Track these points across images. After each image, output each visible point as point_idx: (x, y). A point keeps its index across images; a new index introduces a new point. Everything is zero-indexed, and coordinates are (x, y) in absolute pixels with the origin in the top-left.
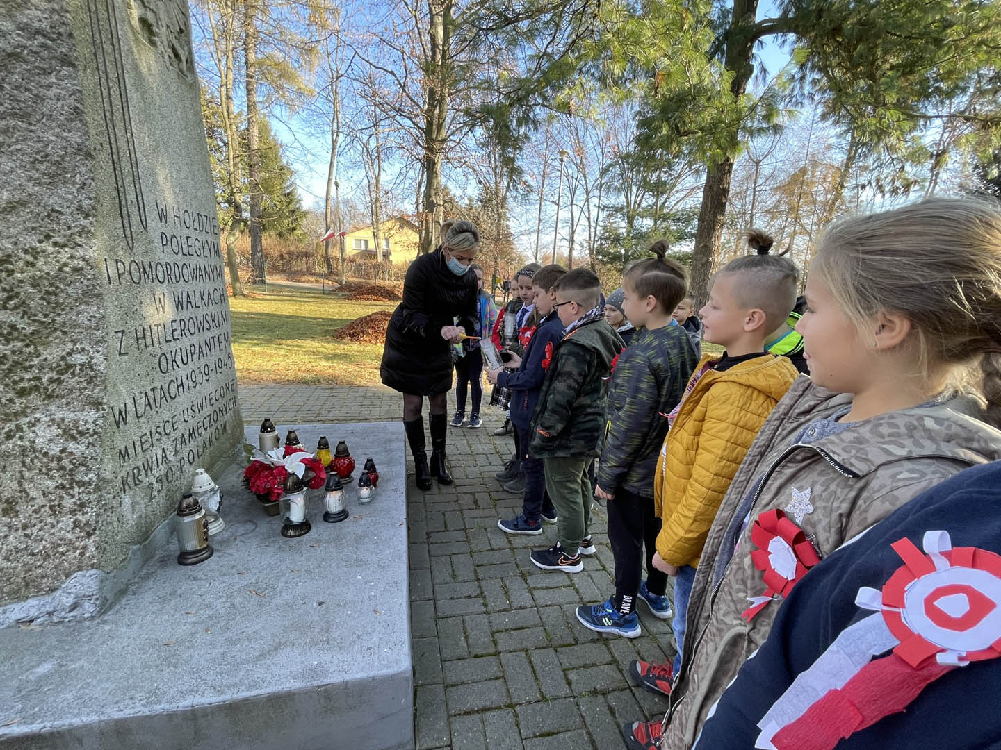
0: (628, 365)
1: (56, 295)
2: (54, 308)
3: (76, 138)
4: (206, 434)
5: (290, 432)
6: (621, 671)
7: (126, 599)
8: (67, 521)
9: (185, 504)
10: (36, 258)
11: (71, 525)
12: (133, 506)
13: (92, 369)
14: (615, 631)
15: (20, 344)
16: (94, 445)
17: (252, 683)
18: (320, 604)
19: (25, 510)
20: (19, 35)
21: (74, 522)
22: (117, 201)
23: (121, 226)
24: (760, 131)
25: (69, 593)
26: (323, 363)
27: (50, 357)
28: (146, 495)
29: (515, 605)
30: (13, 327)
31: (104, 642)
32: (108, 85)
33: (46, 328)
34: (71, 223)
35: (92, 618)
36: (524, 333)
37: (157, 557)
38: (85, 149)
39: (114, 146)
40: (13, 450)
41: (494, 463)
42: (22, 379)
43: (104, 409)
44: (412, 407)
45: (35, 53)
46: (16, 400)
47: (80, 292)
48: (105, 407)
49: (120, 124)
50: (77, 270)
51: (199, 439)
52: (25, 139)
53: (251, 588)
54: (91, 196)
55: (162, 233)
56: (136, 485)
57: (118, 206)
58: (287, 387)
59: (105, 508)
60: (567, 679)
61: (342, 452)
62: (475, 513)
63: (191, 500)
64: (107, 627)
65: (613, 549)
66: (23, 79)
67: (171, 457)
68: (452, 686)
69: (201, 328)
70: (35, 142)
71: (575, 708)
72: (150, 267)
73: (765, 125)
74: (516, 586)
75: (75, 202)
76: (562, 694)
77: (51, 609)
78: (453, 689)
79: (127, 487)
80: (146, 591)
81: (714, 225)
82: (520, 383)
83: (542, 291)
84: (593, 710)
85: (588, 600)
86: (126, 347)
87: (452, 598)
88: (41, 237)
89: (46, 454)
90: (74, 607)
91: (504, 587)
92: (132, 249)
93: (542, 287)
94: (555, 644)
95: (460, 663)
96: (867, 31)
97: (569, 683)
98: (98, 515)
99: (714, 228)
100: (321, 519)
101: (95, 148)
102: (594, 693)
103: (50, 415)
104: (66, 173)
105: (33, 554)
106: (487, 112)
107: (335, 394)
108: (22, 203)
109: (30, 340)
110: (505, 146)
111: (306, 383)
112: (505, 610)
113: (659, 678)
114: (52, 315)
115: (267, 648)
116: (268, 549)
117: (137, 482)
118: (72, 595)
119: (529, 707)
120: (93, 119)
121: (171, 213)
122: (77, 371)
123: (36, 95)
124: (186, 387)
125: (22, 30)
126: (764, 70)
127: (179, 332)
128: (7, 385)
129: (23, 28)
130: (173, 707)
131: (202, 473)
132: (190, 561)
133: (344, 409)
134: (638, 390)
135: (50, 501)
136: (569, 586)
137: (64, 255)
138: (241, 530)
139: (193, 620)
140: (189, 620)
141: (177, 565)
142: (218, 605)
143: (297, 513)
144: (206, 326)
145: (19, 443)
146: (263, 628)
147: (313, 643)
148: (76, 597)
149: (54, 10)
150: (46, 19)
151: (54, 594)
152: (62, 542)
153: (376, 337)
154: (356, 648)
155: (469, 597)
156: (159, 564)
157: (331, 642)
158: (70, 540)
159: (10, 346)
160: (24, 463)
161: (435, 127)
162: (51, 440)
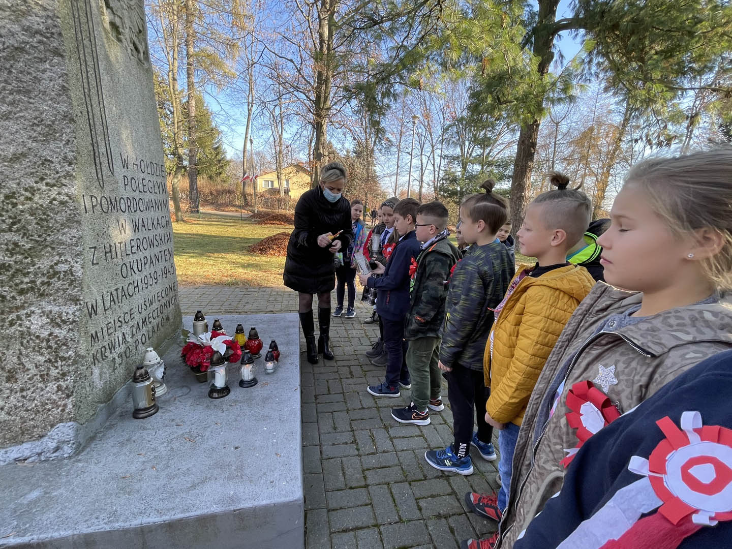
0: (462, 271)
1: (47, 221)
2: (45, 230)
3: (63, 108)
4: (155, 322)
5: (216, 321)
6: (458, 500)
7: (94, 444)
8: (53, 386)
9: (138, 373)
10: (33, 195)
11: (56, 389)
12: (100, 375)
13: (73, 275)
14: (454, 469)
15: (20, 257)
16: (72, 330)
17: (186, 508)
18: (236, 448)
19: (22, 378)
20: (23, 34)
21: (58, 387)
22: (92, 153)
23: (94, 171)
24: (560, 100)
25: (53, 439)
26: (241, 270)
27: (42, 266)
28: (110, 366)
29: (380, 449)
30: (16, 244)
31: (77, 476)
32: (87, 69)
33: (40, 245)
34: (58, 169)
35: (70, 458)
36: (386, 249)
37: (117, 413)
38: (70, 116)
39: (91, 114)
40: (14, 334)
41: (364, 344)
42: (22, 282)
43: (80, 304)
44: (305, 302)
45: (35, 47)
46: (17, 298)
47: (64, 219)
48: (81, 302)
49: (95, 99)
50: (62, 203)
51: (150, 326)
52: (26, 109)
53: (186, 436)
54: (74, 149)
55: (124, 176)
56: (103, 359)
57: (93, 157)
58: (214, 287)
59: (80, 377)
60: (418, 506)
61: (254, 336)
62: (351, 381)
63: (143, 371)
64: (80, 465)
65: (452, 409)
66: (26, 66)
67: (129, 339)
68: (333, 510)
69: (152, 245)
70: (34, 111)
71: (424, 528)
72: (116, 200)
73: (563, 96)
74: (380, 435)
75: (62, 154)
76: (415, 517)
77: (40, 451)
78: (333, 513)
79: (96, 362)
80: (109, 438)
81: (526, 169)
82: (384, 285)
83: (401, 218)
84: (437, 529)
85: (434, 446)
86: (97, 259)
87: (333, 444)
88: (37, 179)
89: (38, 337)
90: (57, 449)
91: (372, 436)
92: (103, 188)
93: (401, 215)
94: (409, 479)
95: (339, 493)
96: (638, 27)
97: (420, 509)
98: (75, 382)
99: (526, 171)
100: (238, 384)
101: (77, 115)
102: (439, 516)
103: (42, 308)
104: (56, 133)
105: (27, 410)
106: (360, 88)
107: (250, 293)
108: (24, 155)
109: (28, 253)
110: (372, 112)
111: (228, 284)
112: (373, 454)
113: (487, 506)
114: (44, 236)
115: (196, 482)
116: (199, 406)
117: (104, 357)
118: (55, 441)
119: (390, 527)
120: (76, 94)
121: (131, 162)
122: (62, 276)
123: (35, 77)
124: (140, 288)
125: (26, 31)
126: (561, 56)
127: (136, 248)
128: (11, 287)
129: (27, 29)
130: (127, 525)
131: (151, 351)
132: (141, 416)
133: (255, 305)
134: (470, 290)
135: (40, 371)
136: (420, 436)
137: (54, 193)
138: (180, 393)
139: (144, 459)
140: (140, 460)
141: (132, 418)
142: (162, 448)
143: (220, 380)
144: (156, 243)
145: (19, 328)
146: (194, 466)
147: (230, 478)
148: (59, 442)
149: (48, 16)
150: (43, 22)
151: (42, 440)
152: (49, 402)
153: (279, 252)
154: (262, 481)
155: (346, 443)
156: (119, 418)
157: (244, 477)
158: (55, 400)
159: (14, 258)
160: (22, 344)
161: (322, 100)
162: (42, 327)
